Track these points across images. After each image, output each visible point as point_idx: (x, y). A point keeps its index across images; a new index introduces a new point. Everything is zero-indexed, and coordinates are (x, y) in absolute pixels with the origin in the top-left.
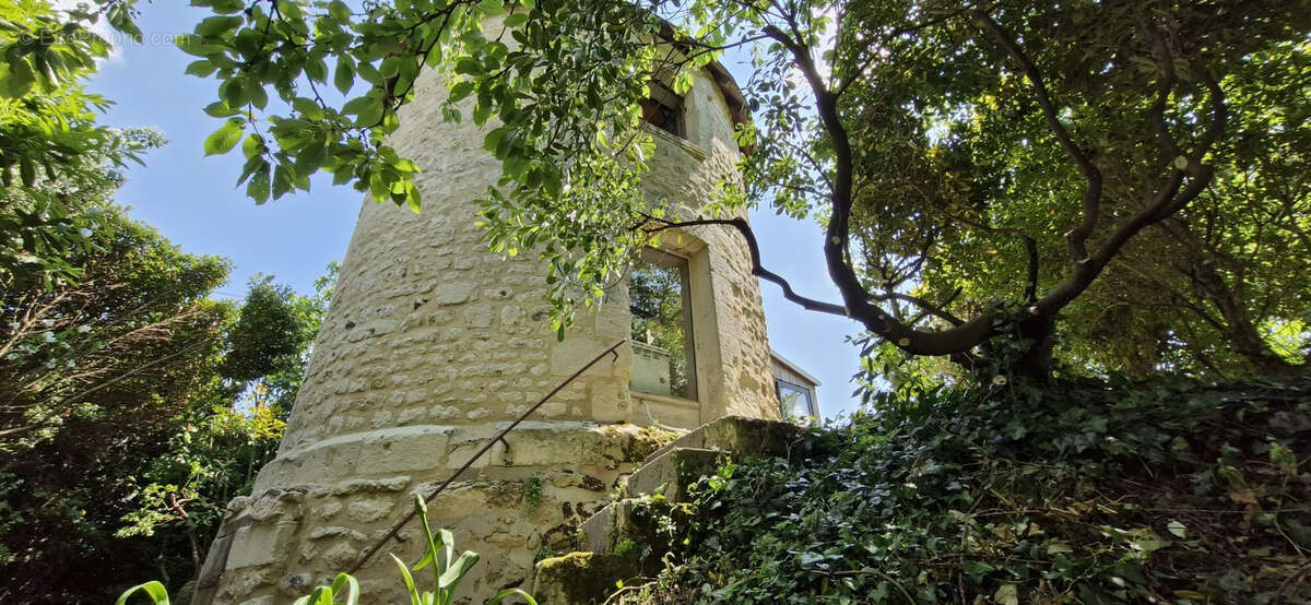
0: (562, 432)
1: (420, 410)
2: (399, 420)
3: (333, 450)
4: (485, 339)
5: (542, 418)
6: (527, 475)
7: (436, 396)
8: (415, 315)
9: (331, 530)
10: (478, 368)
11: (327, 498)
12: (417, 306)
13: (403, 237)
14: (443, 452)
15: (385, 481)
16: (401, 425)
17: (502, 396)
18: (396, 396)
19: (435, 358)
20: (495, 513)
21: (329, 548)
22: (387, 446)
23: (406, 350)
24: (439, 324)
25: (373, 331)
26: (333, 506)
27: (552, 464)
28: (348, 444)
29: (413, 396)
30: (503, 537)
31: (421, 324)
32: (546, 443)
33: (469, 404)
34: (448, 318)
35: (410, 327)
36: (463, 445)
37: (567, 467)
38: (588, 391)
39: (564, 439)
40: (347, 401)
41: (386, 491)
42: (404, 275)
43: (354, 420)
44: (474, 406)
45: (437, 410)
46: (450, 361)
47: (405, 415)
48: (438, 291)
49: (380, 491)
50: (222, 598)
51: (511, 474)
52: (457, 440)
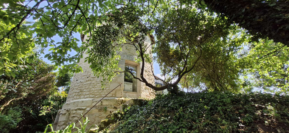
0: (111, 99)
1: (88, 96)
2: (85, 97)
3: (74, 102)
4: (99, 83)
5: (108, 97)
6: (105, 106)
7: (91, 93)
8: (87, 79)
9: (74, 115)
10: (97, 89)
11: (73, 110)
12: (88, 77)
13: (85, 65)
14: (91, 103)
15: (82, 108)
16: (85, 98)
17: (101, 93)
18: (84, 93)
19: (91, 87)
20: (99, 113)
21: (74, 118)
22: (83, 102)
23: (86, 85)
24: (91, 81)
25: (81, 82)
26: (74, 112)
27: (109, 105)
28: (77, 101)
29: (87, 93)
30: (100, 116)
31: (88, 81)
32: (108, 101)
33: (96, 95)
34: (93, 80)
35: (87, 81)
36: (95, 102)
37: (111, 105)
38: (116, 92)
39: (111, 101)
40: (77, 94)
41: (82, 109)
42: (86, 72)
43: (78, 97)
44: (97, 95)
45: (91, 96)
46: (93, 87)
47: (86, 96)
48: (91, 75)
50: (58, 126)
51: (102, 107)
52: (94, 101)
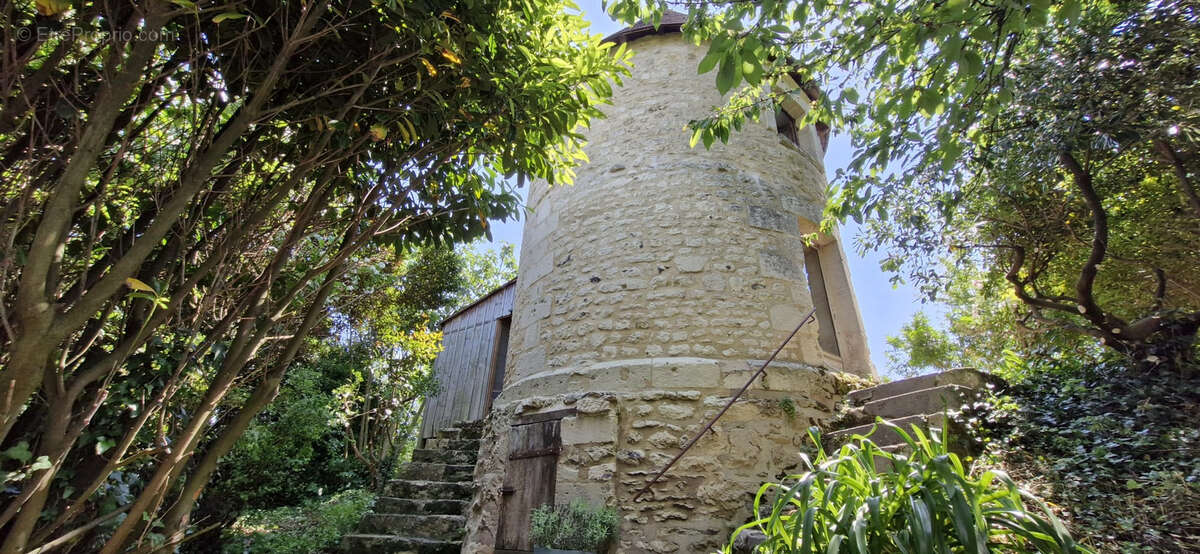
0: (796, 370)
1: (685, 347)
2: (670, 352)
3: (626, 370)
4: (723, 300)
5: (781, 360)
6: (781, 397)
7: (694, 337)
8: (661, 277)
9: (649, 423)
10: (723, 320)
11: (636, 401)
12: (661, 270)
13: (630, 216)
14: (718, 377)
15: (685, 394)
16: (673, 356)
17: (744, 341)
18: (663, 335)
19: (688, 311)
20: (767, 420)
21: (651, 434)
22: (674, 369)
23: (662, 303)
24: (683, 286)
25: (624, 286)
26: (646, 408)
27: (795, 391)
28: (641, 366)
29: (677, 336)
30: (776, 436)
31: (668, 284)
32: (786, 376)
33: (723, 345)
34: (690, 282)
35: (659, 285)
36: (731, 372)
37: (804, 394)
38: (798, 343)
39: (797, 374)
40: (618, 336)
41: (685, 400)
42: (641, 247)
43: (629, 350)
44: (726, 347)
45: (698, 348)
46: (700, 314)
47: (673, 349)
48: (676, 260)
49: (680, 399)
50: (566, 463)
51: (770, 396)
52: (725, 370)
